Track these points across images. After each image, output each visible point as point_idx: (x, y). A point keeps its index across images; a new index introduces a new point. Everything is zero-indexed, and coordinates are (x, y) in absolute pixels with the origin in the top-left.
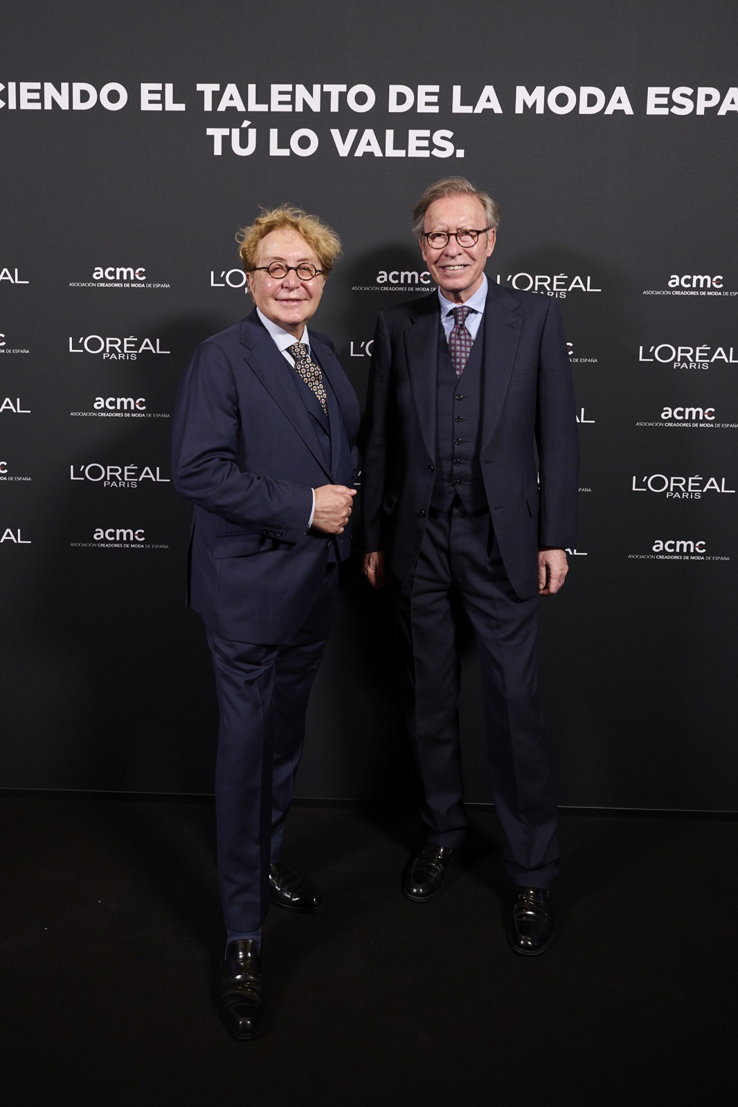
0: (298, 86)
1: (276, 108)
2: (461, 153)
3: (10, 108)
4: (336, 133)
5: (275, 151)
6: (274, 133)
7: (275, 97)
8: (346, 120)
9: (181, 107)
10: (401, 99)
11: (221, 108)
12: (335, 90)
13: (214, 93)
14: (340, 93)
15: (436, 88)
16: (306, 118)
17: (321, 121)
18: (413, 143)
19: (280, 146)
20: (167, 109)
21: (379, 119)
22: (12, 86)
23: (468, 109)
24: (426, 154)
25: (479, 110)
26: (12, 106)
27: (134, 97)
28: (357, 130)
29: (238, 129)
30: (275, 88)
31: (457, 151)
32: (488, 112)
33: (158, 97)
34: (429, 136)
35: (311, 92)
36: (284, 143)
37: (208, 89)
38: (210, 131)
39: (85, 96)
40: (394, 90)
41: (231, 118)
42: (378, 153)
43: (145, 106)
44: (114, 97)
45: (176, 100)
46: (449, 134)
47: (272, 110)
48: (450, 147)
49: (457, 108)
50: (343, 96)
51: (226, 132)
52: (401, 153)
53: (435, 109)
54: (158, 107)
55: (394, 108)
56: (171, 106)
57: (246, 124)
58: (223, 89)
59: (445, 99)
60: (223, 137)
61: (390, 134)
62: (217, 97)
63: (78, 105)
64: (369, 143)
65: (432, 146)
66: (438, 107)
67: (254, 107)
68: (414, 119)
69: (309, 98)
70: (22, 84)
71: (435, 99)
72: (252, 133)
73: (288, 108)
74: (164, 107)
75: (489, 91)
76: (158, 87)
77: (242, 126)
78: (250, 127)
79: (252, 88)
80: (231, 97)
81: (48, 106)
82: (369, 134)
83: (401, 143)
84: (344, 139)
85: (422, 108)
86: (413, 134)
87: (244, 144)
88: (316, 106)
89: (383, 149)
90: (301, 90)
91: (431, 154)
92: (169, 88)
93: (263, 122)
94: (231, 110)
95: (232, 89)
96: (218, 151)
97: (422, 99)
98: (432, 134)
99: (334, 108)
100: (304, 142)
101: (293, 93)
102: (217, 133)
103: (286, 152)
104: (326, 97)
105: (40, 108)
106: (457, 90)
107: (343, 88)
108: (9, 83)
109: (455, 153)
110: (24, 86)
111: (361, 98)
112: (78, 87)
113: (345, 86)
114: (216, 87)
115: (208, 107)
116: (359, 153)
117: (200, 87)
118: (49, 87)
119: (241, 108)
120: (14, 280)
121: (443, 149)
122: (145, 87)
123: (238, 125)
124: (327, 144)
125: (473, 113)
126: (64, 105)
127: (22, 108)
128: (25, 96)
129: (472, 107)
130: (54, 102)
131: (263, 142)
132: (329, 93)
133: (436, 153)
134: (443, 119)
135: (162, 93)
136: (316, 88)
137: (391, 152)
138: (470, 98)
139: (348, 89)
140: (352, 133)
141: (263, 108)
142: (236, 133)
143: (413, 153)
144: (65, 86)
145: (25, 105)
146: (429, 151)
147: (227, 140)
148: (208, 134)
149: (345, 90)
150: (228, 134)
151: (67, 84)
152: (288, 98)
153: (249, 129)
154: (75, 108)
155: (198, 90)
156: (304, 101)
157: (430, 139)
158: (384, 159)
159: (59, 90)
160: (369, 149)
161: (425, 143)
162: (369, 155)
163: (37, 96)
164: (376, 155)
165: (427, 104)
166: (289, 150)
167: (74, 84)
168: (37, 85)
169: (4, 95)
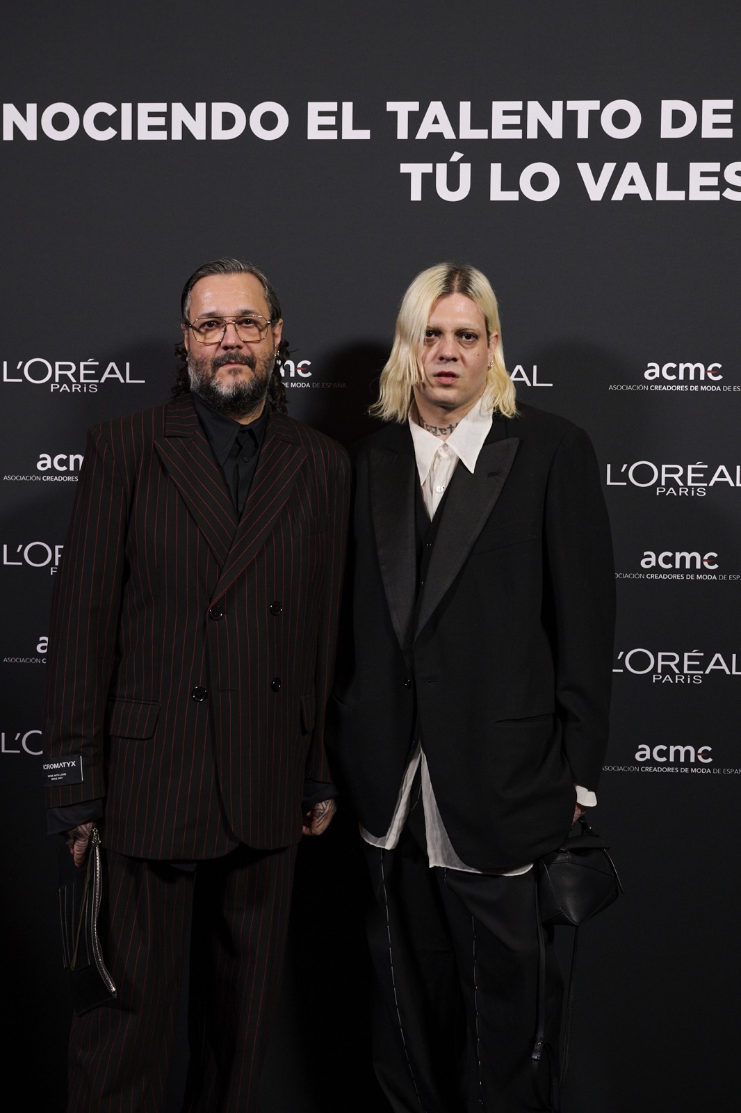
0: (530, 103)
1: (499, 133)
3: (123, 138)
4: (584, 169)
5: (497, 194)
6: (496, 169)
7: (498, 119)
8: (600, 149)
9: (365, 135)
10: (678, 119)
11: (422, 135)
12: (583, 107)
13: (411, 114)
14: (591, 113)
15: (728, 104)
16: (542, 147)
17: (564, 152)
18: (695, 181)
19: (505, 187)
20: (344, 137)
21: (647, 148)
22: (126, 108)
24: (714, 196)
26: (126, 135)
27: (298, 121)
28: (614, 165)
29: (446, 164)
30: (498, 107)
33: (331, 121)
34: (718, 170)
35: (549, 111)
36: (510, 183)
37: (402, 109)
38: (405, 168)
39: (228, 121)
40: (668, 107)
41: (436, 149)
42: (646, 196)
43: (313, 134)
44: (269, 121)
45: (357, 125)
47: (493, 137)
50: (595, 117)
51: (428, 168)
52: (679, 196)
53: (728, 133)
54: (332, 135)
55: (667, 131)
56: (349, 133)
57: (456, 156)
58: (424, 108)
60: (424, 175)
61: (662, 169)
62: (415, 120)
63: (219, 134)
64: (632, 182)
65: (723, 185)
66: (731, 130)
67: (467, 133)
68: (697, 147)
69: (545, 119)
70: (140, 106)
71: (727, 119)
72: (465, 170)
73: (517, 134)
74: (340, 134)
76: (332, 106)
77: (451, 160)
78: (462, 160)
79: (465, 108)
80: (436, 120)
81: (177, 135)
82: (633, 169)
83: (679, 180)
84: (596, 177)
85: (708, 132)
86: (696, 168)
87: (453, 184)
88: (556, 130)
89: (652, 188)
90: (534, 107)
91: (721, 196)
92: (348, 107)
93: (481, 154)
94: (436, 137)
95: (436, 108)
96: (416, 194)
97: (709, 119)
98: (723, 168)
99: (583, 132)
100: (540, 182)
101: (523, 114)
102: (415, 171)
103: (513, 196)
104: (570, 119)
105: (166, 138)
107: (595, 105)
108: (123, 105)
110: (144, 108)
111: (621, 119)
112: (219, 108)
113: (598, 102)
114: (415, 106)
115: (402, 133)
116: (618, 196)
117: (391, 106)
118: (179, 110)
119: (449, 134)
120: (125, 378)
122: (314, 108)
123: (445, 159)
124: (572, 182)
126: (200, 135)
127: (140, 138)
128: (144, 121)
130: (185, 129)
131: (481, 181)
132: (575, 113)
133: (729, 194)
135: (338, 115)
136: (557, 106)
137: (664, 194)
139: (603, 106)
140: (609, 168)
141: (482, 134)
142: (442, 169)
143: (696, 195)
144: (201, 107)
145: (144, 135)
146: (719, 192)
147: (429, 180)
148: (402, 171)
149: (598, 108)
150: (431, 171)
151: (204, 105)
152: (516, 120)
153: (461, 165)
154: (214, 137)
155: (388, 110)
156: (539, 123)
157: (720, 175)
158: (655, 204)
159: (193, 113)
160: (632, 190)
161: (714, 181)
162: (632, 199)
163: (161, 121)
164: (643, 198)
165: (716, 126)
166: (517, 193)
167: (214, 105)
168: (162, 107)
169: (115, 121)
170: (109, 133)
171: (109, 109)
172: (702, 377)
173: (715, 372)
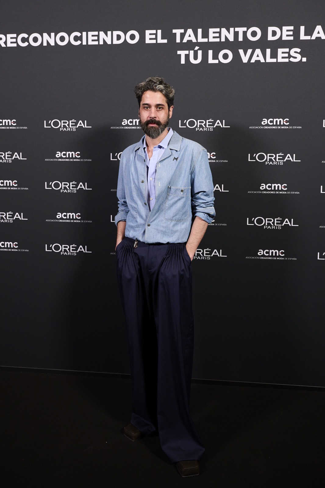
0: (222, 29)
1: (211, 40)
2: (304, 60)
3: (83, 44)
4: (241, 52)
5: (211, 61)
6: (210, 52)
7: (211, 35)
8: (247, 45)
9: (165, 41)
10: (274, 34)
11: (185, 41)
12: (241, 30)
13: (181, 33)
14: (244, 32)
15: (292, 28)
16: (227, 44)
17: (234, 46)
18: (280, 55)
19: (213, 59)
20: (158, 42)
21: (263, 44)
22: (84, 34)
23: (308, 38)
24: (287, 60)
25: (314, 37)
26: (84, 43)
27: (142, 37)
28: (252, 50)
30: (211, 30)
31: (303, 58)
32: (318, 39)
33: (154, 36)
34: (288, 51)
35: (229, 32)
36: (215, 57)
37: (178, 32)
38: (179, 52)
39: (119, 37)
40: (270, 29)
41: (190, 46)
42: (262, 61)
43: (148, 41)
44: (133, 37)
45: (163, 38)
46: (298, 50)
47: (209, 41)
48: (299, 57)
49: (303, 37)
50: (245, 33)
51: (187, 52)
52: (274, 60)
53: (291, 38)
54: (154, 42)
55: (270, 38)
56: (160, 41)
57: (197, 48)
58: (185, 31)
59: (296, 33)
60: (186, 55)
61: (268, 51)
62: (183, 36)
63: (116, 42)
64: (258, 56)
65: (290, 56)
66: (293, 37)
67: (200, 40)
68: (281, 43)
69: (228, 34)
71: (291, 33)
72: (200, 53)
73: (218, 40)
74: (157, 41)
75: (319, 28)
76: (154, 32)
77: (195, 49)
78: (199, 49)
79: (200, 31)
80: (190, 35)
81: (101, 43)
82: (258, 51)
83: (274, 55)
84: (245, 54)
85: (285, 38)
86: (280, 51)
87: (196, 58)
88: (231, 38)
89: (265, 58)
90: (224, 30)
91: (289, 60)
92: (159, 32)
93: (205, 47)
94: (190, 42)
95: (190, 31)
96: (183, 61)
97: (285, 33)
98: (290, 50)
99: (241, 39)
100: (226, 56)
101: (220, 33)
102: (182, 53)
103: (216, 61)
104: (236, 34)
105: (98, 44)
106: (302, 28)
107: (245, 29)
108: (83, 33)
109: (301, 59)
110: (90, 34)
112: (115, 33)
114: (182, 31)
115: (178, 40)
116: (253, 61)
117: (174, 31)
118: (102, 34)
119: (194, 40)
120: (85, 126)
121: (296, 58)
122: (148, 32)
123: (193, 49)
124: (237, 57)
125: (311, 40)
126: (109, 42)
127: (89, 44)
128: (90, 38)
129: (310, 36)
130: (104, 41)
131: (205, 57)
132: (238, 32)
133: (292, 60)
134: (296, 42)
135: (156, 34)
136: (232, 30)
137: (269, 60)
138: (309, 32)
139: (248, 29)
140: (250, 51)
141: (205, 40)
142: (192, 52)
143: (280, 60)
144: (109, 33)
145: (90, 43)
146: (288, 59)
147: (187, 56)
148: (178, 53)
149: (246, 30)
150: (188, 53)
151: (110, 32)
152: (217, 35)
153: (198, 51)
154: (114, 43)
155: (173, 32)
156: (226, 36)
157: (289, 53)
158: (266, 64)
159: (107, 35)
160: (258, 59)
161: (287, 55)
162: (258, 62)
163: (96, 38)
164: (261, 62)
165: (287, 36)
166: (218, 60)
167: (114, 32)
168: (96, 33)
169: (80, 38)
170: (79, 43)
171: (79, 34)
172: (282, 124)
173: (286, 122)
